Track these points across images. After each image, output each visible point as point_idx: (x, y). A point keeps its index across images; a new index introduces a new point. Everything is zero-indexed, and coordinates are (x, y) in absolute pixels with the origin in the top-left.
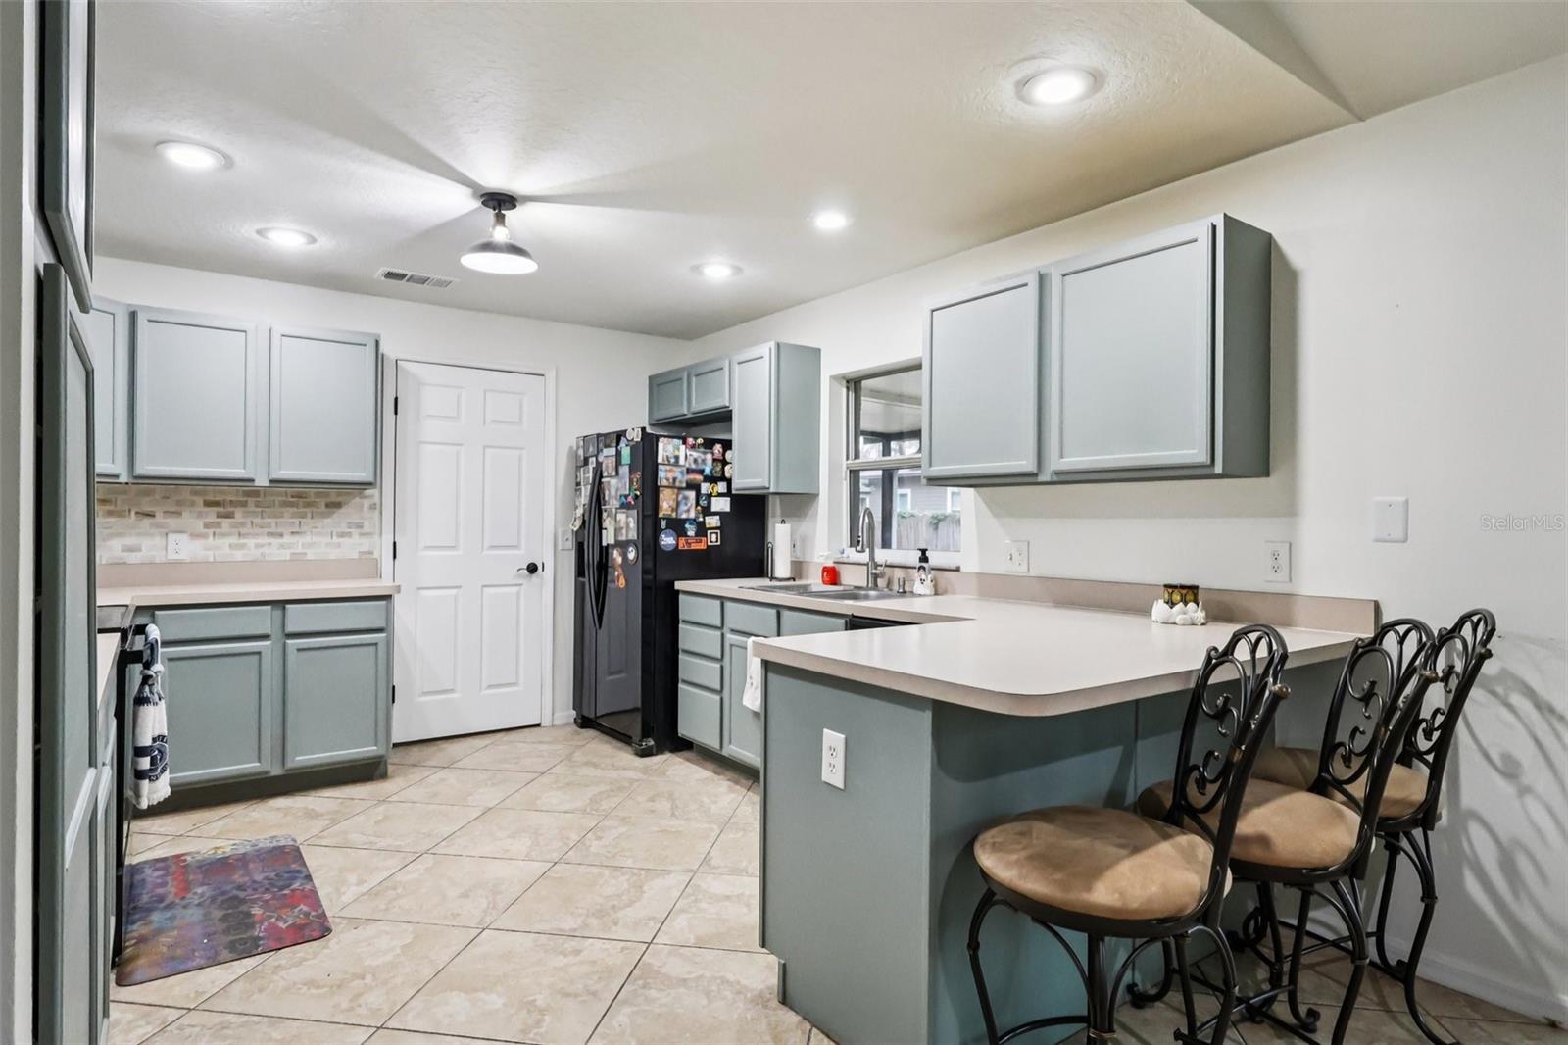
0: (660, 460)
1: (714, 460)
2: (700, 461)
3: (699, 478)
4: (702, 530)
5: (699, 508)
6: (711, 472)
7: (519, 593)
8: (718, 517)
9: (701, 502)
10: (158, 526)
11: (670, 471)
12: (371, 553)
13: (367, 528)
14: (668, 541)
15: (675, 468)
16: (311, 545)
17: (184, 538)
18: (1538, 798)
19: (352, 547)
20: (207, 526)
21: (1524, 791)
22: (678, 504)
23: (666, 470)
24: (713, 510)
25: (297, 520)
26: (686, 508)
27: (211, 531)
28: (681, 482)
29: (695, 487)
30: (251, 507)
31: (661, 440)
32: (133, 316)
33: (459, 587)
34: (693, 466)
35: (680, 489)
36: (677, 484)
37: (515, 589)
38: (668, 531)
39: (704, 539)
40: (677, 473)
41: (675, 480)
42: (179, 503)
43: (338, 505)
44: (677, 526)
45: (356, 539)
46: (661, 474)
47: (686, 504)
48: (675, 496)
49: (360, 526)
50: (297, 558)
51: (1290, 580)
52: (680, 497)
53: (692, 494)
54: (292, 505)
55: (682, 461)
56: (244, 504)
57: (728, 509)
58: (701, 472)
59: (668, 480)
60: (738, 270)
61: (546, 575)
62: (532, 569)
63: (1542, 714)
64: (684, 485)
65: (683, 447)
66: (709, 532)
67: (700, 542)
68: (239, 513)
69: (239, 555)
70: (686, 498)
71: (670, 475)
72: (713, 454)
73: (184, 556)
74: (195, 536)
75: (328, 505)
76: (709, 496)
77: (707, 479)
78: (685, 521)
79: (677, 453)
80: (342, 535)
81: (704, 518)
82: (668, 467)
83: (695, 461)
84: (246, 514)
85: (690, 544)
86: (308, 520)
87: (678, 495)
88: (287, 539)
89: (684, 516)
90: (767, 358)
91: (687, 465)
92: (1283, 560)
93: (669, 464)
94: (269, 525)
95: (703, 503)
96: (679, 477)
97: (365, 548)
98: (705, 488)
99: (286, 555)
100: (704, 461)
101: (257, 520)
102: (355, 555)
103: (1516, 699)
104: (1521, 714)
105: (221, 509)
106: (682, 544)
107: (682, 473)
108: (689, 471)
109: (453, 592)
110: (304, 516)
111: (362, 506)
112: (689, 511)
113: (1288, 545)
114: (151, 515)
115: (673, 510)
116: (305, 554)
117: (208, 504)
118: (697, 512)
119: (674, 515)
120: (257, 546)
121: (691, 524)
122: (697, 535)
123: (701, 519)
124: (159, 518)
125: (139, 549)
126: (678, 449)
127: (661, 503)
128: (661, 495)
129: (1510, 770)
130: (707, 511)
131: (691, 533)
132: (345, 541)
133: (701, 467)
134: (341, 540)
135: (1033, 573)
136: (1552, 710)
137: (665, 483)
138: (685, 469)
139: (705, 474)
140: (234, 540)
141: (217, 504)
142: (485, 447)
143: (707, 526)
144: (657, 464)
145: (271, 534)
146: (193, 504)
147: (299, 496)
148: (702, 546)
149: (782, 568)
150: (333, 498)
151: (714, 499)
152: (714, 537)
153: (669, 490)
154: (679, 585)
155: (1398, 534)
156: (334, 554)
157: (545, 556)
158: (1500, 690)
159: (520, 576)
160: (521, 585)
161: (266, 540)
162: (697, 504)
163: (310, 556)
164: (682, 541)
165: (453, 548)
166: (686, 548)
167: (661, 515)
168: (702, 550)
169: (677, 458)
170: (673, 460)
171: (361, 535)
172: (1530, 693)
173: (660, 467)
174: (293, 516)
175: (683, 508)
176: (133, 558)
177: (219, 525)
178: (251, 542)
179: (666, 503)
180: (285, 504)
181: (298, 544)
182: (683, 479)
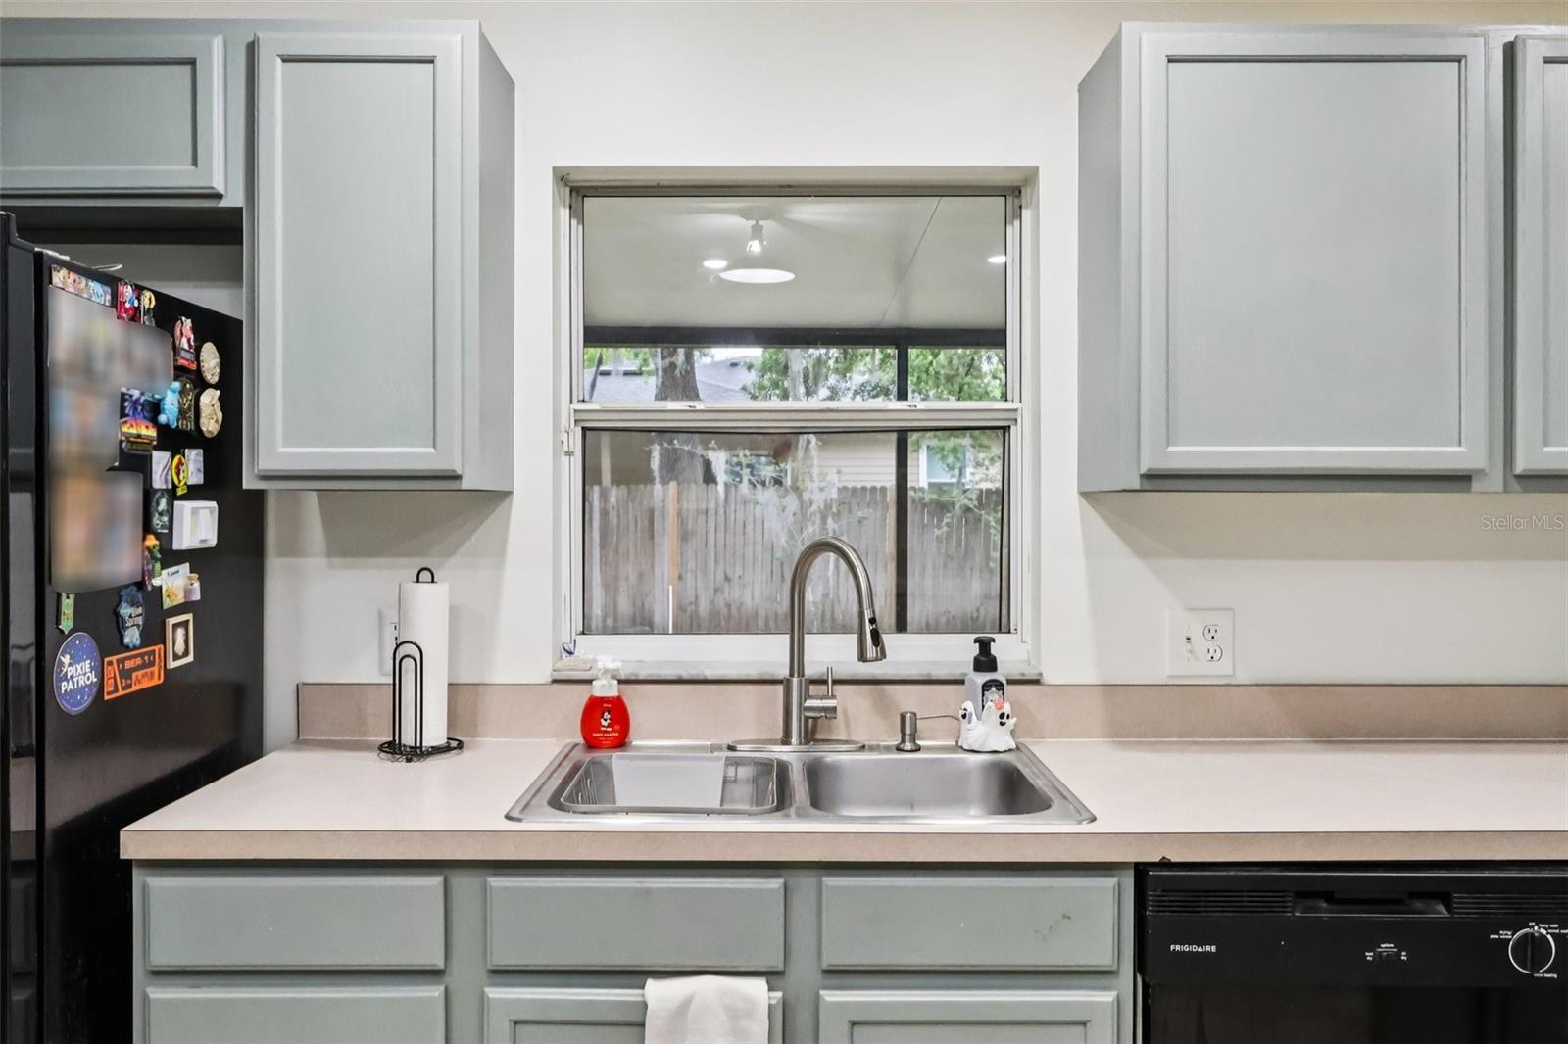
2: (150, 372)
3: (148, 433)
5: (151, 541)
8: (190, 569)
9: (151, 519)
11: (80, 400)
14: (76, 675)
15: (89, 393)
22: (100, 532)
23: (70, 400)
24: (179, 544)
26: (119, 546)
28: (106, 447)
29: (134, 461)
34: (135, 390)
35: (105, 473)
36: (98, 456)
38: (76, 638)
41: (91, 436)
44: (99, 614)
48: (90, 502)
52: (106, 502)
53: (132, 493)
57: (212, 540)
58: (152, 411)
64: (113, 460)
65: (110, 315)
66: (171, 621)
71: (80, 421)
72: (177, 350)
76: (170, 498)
77: (163, 438)
78: (118, 593)
79: (97, 334)
81: (159, 576)
82: (74, 388)
83: (140, 370)
89: (116, 576)
95: (158, 521)
98: (161, 469)
107: (107, 411)
108: (125, 406)
118: (145, 557)
119: (92, 574)
122: (145, 639)
123: (153, 582)
130: (166, 550)
133: (153, 394)
137: (67, 448)
139: (162, 419)
143: (166, 605)
151: (180, 508)
152: (181, 640)
154: (129, 840)
162: (144, 526)
168: (160, 690)
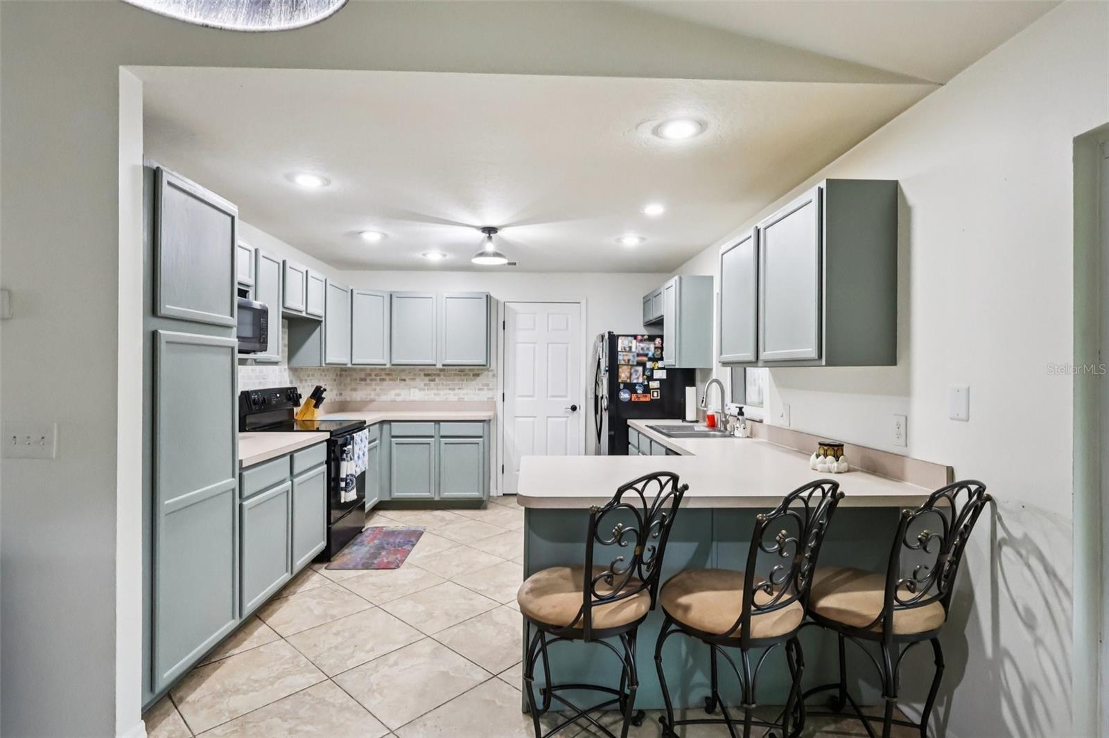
0: (619, 349)
1: (656, 348)
2: (645, 349)
3: (645, 359)
4: (647, 390)
5: (645, 377)
6: (653, 355)
7: (566, 422)
8: (658, 382)
9: (646, 373)
10: (406, 385)
11: (626, 355)
12: (493, 398)
13: (491, 387)
14: (625, 396)
15: (629, 354)
16: (467, 394)
17: (416, 390)
18: (1045, 648)
19: (484, 395)
20: (425, 385)
21: (1038, 642)
22: (631, 374)
23: (624, 355)
24: (655, 377)
25: (461, 382)
26: (636, 377)
27: (426, 387)
28: (633, 362)
29: (643, 364)
30: (442, 377)
31: (620, 338)
32: (391, 296)
33: (535, 417)
34: (641, 352)
35: (632, 366)
36: (631, 363)
37: (565, 419)
38: (625, 390)
39: (649, 395)
40: (630, 356)
41: (629, 360)
42: (415, 375)
43: (478, 375)
44: (631, 387)
45: (485, 392)
46: (620, 358)
47: (636, 375)
48: (629, 370)
49: (488, 385)
50: (461, 400)
51: (907, 446)
52: (632, 371)
53: (640, 369)
54: (460, 375)
55: (634, 349)
56: (439, 375)
57: (665, 377)
58: (646, 355)
59: (624, 360)
60: (642, 239)
61: (581, 411)
62: (574, 408)
63: (1049, 576)
64: (635, 363)
65: (634, 341)
66: (652, 391)
67: (646, 397)
68: (437, 379)
69: (437, 399)
70: (637, 371)
71: (626, 358)
72: (655, 344)
73: (416, 398)
74: (421, 389)
75: (474, 375)
76: (652, 370)
77: (650, 359)
78: (635, 384)
79: (630, 345)
80: (480, 389)
81: (648, 383)
82: (625, 353)
83: (642, 349)
84: (440, 380)
85: (639, 398)
86: (465, 382)
87: (631, 369)
88: (457, 391)
89: (635, 381)
90: (674, 286)
91: (637, 352)
92: (902, 429)
93: (626, 352)
94: (449, 385)
95: (648, 373)
96: (631, 358)
97: (490, 396)
98: (649, 365)
99: (456, 398)
100: (648, 349)
101: (444, 383)
102: (486, 400)
103: (1034, 562)
104: (1037, 576)
105: (430, 377)
106: (634, 397)
107: (634, 356)
108: (639, 355)
109: (532, 419)
110: (463, 380)
111: (488, 375)
112: (638, 378)
113: (904, 418)
114: (404, 380)
115: (628, 378)
116: (463, 398)
117: (425, 375)
118: (644, 379)
119: (628, 381)
120: (445, 394)
121: (640, 386)
122: (643, 392)
123: (646, 383)
124: (408, 382)
125: (400, 395)
126: (631, 342)
127: (620, 374)
128: (620, 370)
129: (1029, 622)
130: (650, 378)
131: (640, 391)
132: (482, 392)
133: (646, 352)
134: (479, 392)
135: (791, 428)
136: (1055, 576)
137: (623, 362)
138: (635, 354)
139: (649, 356)
140: (435, 391)
141: (428, 375)
142: (548, 344)
143: (651, 387)
144: (618, 352)
145: (450, 389)
146: (420, 375)
147: (462, 371)
148: (648, 399)
149: (690, 414)
150: (476, 372)
151: (655, 371)
152: (655, 394)
153: (625, 367)
154: (630, 422)
155: (963, 415)
156: (476, 398)
157: (581, 403)
158: (1023, 552)
159: (566, 412)
160: (568, 417)
161: (448, 391)
162: (644, 374)
163: (466, 400)
164: (634, 396)
165: (532, 396)
166: (636, 400)
167: (620, 381)
168: (647, 402)
169: (630, 348)
170: (627, 349)
171: (488, 389)
172: (1042, 558)
173: (619, 353)
174: (459, 380)
175: (634, 376)
176: (399, 399)
177: (429, 385)
178: (442, 393)
179: (624, 375)
180: (455, 375)
181: (461, 393)
182: (634, 360)
